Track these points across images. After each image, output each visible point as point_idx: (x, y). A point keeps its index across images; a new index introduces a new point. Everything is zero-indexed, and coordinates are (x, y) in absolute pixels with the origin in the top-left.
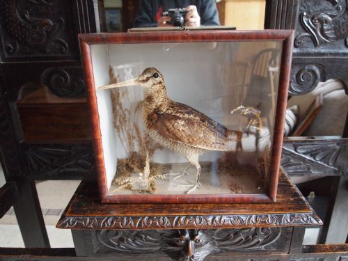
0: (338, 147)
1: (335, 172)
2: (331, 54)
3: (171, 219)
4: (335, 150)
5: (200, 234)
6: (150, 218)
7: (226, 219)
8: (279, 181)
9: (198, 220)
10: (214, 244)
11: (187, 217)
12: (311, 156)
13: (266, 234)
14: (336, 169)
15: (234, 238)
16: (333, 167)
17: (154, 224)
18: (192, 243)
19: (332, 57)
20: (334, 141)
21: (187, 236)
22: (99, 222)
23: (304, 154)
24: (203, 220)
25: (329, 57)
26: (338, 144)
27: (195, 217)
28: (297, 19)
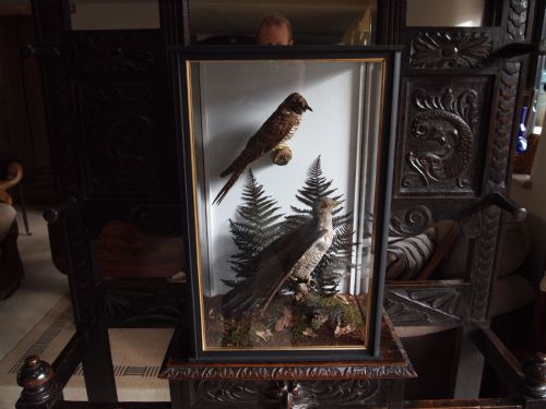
0: (458, 294)
1: (457, 321)
2: (442, 194)
3: (270, 370)
4: (454, 296)
5: (298, 386)
6: (250, 369)
7: (324, 371)
8: (382, 333)
9: (296, 371)
10: (313, 397)
11: (286, 368)
12: (428, 303)
13: (364, 388)
14: (458, 318)
15: (333, 391)
16: (453, 316)
17: (253, 375)
18: (290, 396)
19: (443, 197)
20: (452, 286)
21: (286, 388)
22: (201, 372)
23: (419, 300)
24: (301, 372)
25: (440, 197)
26: (457, 290)
27: (293, 368)
28: (404, 159)
